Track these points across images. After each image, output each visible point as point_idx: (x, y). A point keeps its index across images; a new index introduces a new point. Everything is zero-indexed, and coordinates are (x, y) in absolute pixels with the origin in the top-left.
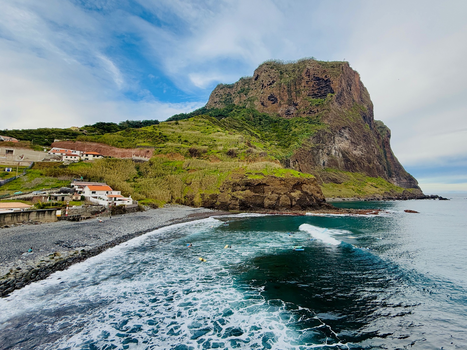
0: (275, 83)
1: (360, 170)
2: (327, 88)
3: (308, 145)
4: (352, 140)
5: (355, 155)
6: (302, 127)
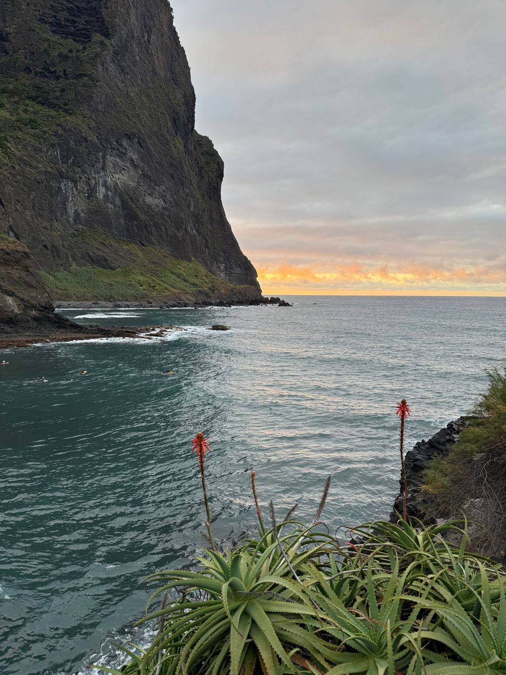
1: (158, 241)
2: (91, 15)
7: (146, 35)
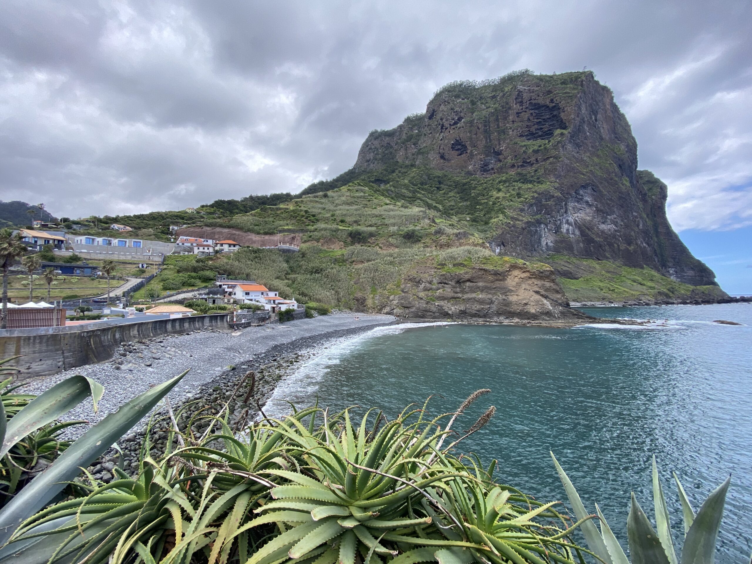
0: (463, 120)
1: (612, 256)
2: (553, 120)
3: (521, 218)
4: (599, 206)
5: (603, 232)
6: (510, 190)
7: (593, 117)
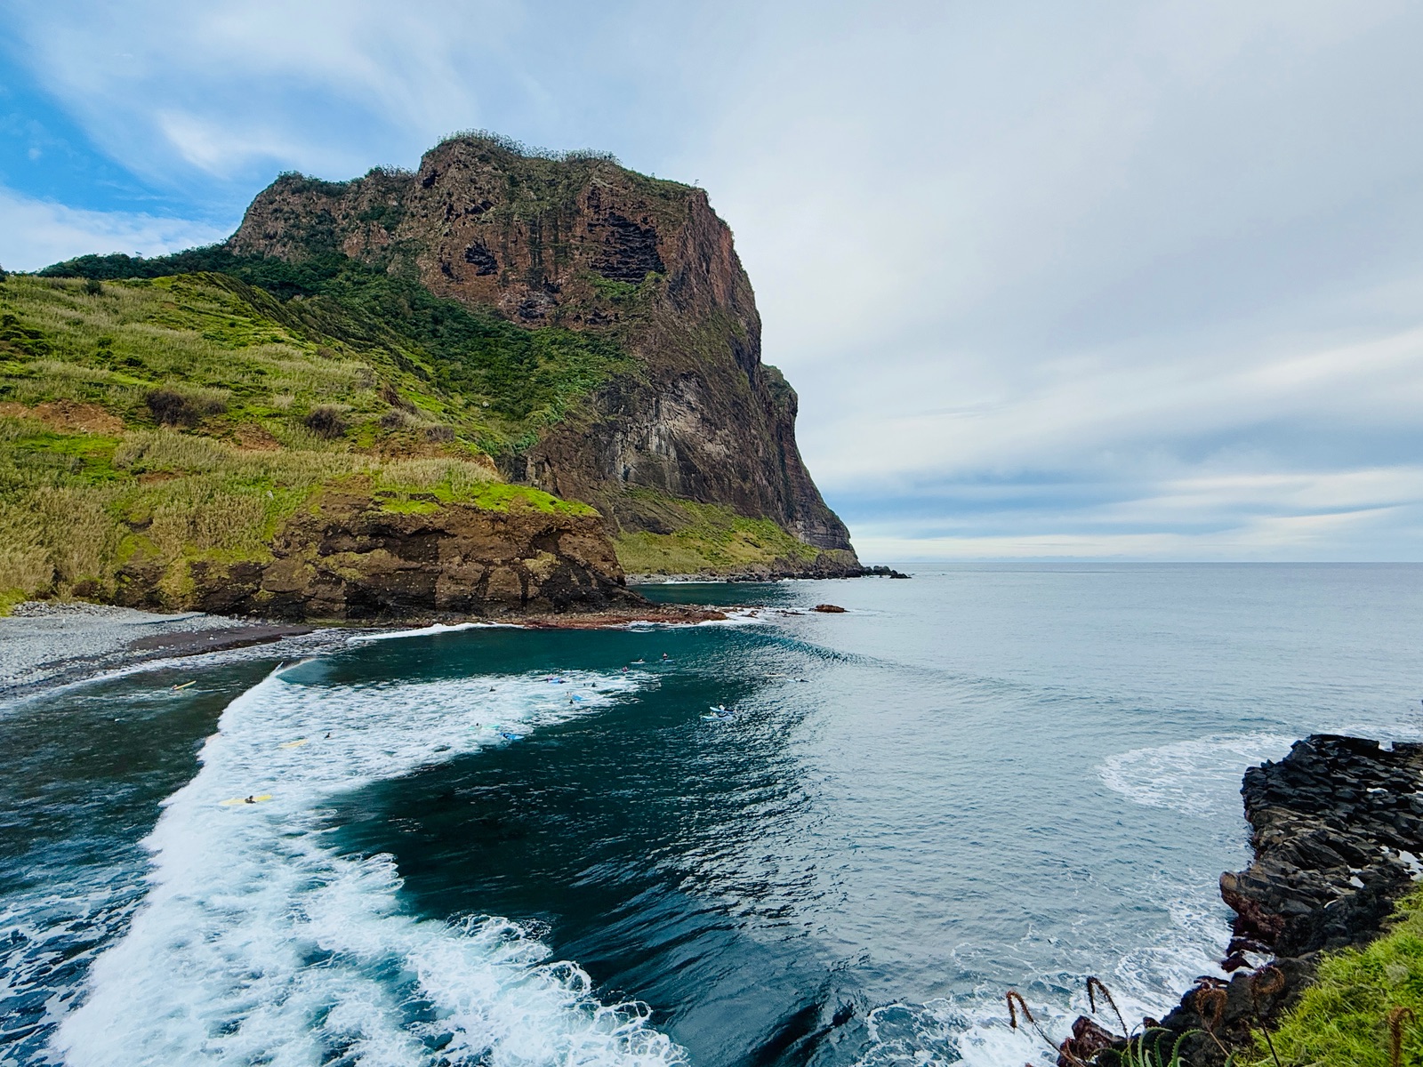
0: (493, 209)
1: (720, 496)
2: (645, 254)
3: (583, 416)
4: (705, 412)
5: (709, 455)
6: (569, 362)
7: (704, 264)
